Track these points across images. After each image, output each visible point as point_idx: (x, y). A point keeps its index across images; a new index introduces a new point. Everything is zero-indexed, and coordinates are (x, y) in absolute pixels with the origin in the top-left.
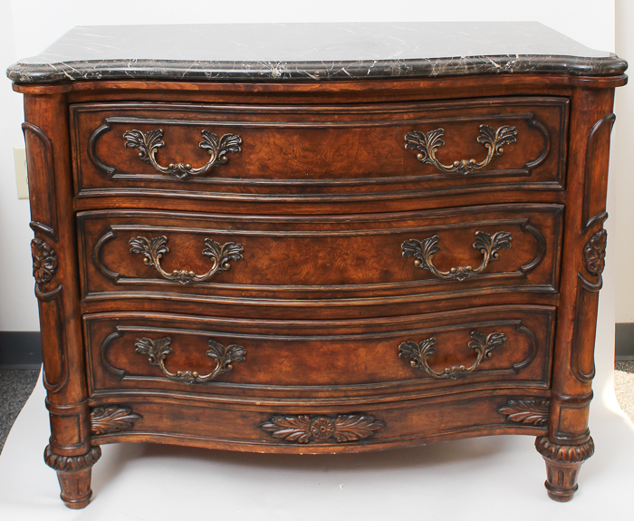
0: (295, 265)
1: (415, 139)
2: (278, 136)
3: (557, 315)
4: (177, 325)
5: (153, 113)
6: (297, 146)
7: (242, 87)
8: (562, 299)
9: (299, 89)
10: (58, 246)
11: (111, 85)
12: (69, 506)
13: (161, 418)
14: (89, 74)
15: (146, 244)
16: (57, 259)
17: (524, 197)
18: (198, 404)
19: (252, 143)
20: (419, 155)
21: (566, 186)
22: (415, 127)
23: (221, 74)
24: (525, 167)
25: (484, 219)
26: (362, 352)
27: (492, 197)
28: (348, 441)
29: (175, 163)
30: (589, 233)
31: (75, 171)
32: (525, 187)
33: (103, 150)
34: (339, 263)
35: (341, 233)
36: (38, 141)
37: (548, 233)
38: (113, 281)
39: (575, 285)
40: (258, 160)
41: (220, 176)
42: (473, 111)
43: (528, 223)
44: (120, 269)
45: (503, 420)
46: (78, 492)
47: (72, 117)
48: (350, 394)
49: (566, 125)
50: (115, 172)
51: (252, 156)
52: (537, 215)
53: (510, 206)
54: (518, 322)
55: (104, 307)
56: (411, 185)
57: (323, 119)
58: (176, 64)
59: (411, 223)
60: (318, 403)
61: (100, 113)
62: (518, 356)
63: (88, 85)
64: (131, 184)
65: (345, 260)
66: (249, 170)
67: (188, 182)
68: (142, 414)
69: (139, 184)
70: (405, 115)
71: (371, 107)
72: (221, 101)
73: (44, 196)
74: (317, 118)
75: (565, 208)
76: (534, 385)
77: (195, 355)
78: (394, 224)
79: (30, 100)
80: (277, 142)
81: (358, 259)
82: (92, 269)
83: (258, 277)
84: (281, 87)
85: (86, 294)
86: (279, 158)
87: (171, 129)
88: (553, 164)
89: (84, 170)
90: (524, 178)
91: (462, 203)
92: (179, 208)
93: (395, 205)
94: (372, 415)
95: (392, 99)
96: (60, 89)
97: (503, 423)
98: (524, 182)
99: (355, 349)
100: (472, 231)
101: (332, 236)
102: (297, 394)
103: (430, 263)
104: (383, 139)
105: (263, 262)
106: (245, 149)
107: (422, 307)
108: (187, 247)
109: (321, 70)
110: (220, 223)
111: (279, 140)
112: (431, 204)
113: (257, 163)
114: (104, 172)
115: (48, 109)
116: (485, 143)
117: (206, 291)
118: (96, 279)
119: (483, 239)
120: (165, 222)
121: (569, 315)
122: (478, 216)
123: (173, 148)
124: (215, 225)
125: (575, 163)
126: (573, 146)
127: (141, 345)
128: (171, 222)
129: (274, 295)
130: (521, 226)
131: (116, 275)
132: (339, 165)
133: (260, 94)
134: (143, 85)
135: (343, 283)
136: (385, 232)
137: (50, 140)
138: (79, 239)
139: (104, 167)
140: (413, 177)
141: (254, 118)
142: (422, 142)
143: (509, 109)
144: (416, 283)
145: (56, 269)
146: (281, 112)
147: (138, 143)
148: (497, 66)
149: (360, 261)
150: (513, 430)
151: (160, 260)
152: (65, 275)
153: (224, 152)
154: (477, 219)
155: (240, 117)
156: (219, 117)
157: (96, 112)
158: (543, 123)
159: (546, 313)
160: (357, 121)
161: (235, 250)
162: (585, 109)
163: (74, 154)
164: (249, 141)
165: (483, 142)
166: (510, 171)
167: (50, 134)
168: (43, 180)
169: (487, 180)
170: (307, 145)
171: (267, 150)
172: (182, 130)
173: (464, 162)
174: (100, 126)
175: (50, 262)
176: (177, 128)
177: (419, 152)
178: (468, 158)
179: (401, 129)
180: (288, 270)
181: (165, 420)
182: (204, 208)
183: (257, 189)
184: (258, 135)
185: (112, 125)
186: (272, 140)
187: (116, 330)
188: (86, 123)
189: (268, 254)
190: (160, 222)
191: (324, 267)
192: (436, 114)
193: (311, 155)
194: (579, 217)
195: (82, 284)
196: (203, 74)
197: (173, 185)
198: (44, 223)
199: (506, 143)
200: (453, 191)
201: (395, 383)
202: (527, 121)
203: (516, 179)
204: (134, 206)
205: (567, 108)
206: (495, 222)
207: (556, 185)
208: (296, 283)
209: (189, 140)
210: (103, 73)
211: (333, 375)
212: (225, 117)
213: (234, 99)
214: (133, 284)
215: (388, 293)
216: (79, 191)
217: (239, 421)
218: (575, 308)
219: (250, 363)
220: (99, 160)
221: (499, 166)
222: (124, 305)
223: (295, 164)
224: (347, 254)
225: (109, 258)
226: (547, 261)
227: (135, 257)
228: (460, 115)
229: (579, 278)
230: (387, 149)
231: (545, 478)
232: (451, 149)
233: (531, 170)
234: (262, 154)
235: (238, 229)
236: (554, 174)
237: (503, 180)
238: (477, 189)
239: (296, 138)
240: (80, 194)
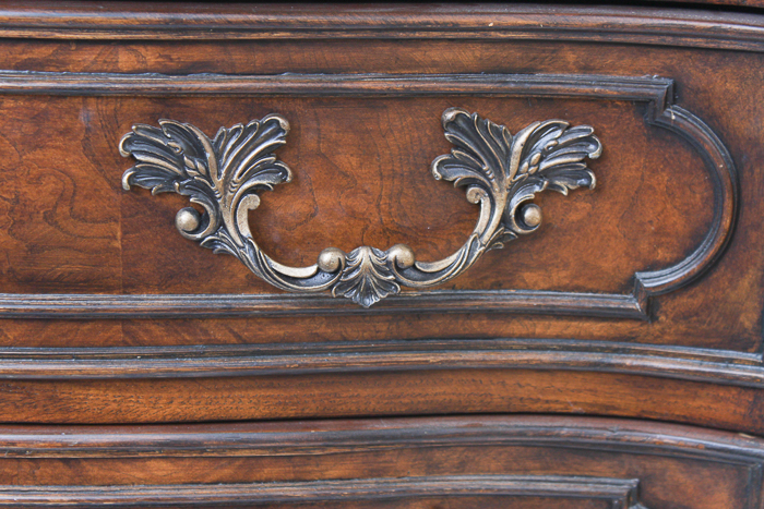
1: (165, 152)
17: (626, 399)
24: (630, 285)
25: (461, 468)
27: (497, 392)
32: (630, 361)
42: (418, 54)
43: (636, 496)
52: (675, 473)
53: (567, 428)
56: (157, 330)
59: (161, 468)
78: (94, 471)
88: (745, 283)
90: (624, 327)
91: (374, 406)
93: (95, 401)
98: (626, 342)
104: (33, 143)
112: (246, 402)
116: (466, 184)
122: (438, 455)
142: (194, 166)
143: (571, 56)
154: (433, 469)
158: (712, 119)
165: (458, 175)
166: (566, 300)
169: (476, 326)
173: (363, 256)
177: (186, 205)
178: (384, 239)
179: (108, 108)
192: (259, 58)
199: (552, 190)
200: (328, 360)
202: (641, 104)
203: (596, 328)
207: (752, 367)
221: (529, 277)
228: (363, 68)
230: (49, 185)
232: (325, 199)
233: (653, 302)
236: (748, 320)
237: (540, 327)
238: (432, 358)
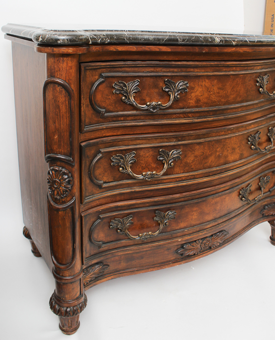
0: (206, 158)
2: (207, 81)
4: (137, 206)
6: (215, 87)
7: (197, 49)
9: (226, 51)
13: (120, 263)
14: (102, 39)
15: (122, 158)
16: (73, 179)
18: (145, 250)
19: (193, 86)
20: (261, 89)
22: (260, 74)
23: (188, 40)
25: (272, 121)
26: (227, 199)
28: (216, 247)
29: (151, 101)
31: (83, 114)
33: (99, 97)
35: (229, 136)
38: (100, 186)
40: (195, 96)
41: (173, 109)
44: (103, 176)
45: (262, 216)
47: (83, 73)
50: (106, 112)
51: (193, 94)
54: (274, 169)
55: (92, 205)
56: (255, 106)
57: (229, 70)
59: (252, 126)
61: (98, 70)
63: (98, 48)
64: (115, 119)
65: (228, 151)
66: (190, 103)
67: (159, 114)
68: (109, 264)
69: (120, 119)
70: (258, 67)
72: (177, 59)
74: (226, 69)
77: (147, 222)
80: (207, 85)
82: (87, 181)
83: (187, 168)
84: (217, 49)
85: (85, 199)
87: (144, 79)
89: (87, 113)
91: (267, 114)
92: (144, 132)
93: (248, 118)
95: (254, 58)
97: (261, 218)
103: (257, 146)
104: (250, 81)
105: (190, 159)
108: (147, 156)
110: (169, 139)
111: (206, 83)
113: (195, 99)
114: (99, 112)
118: (90, 188)
119: (272, 131)
120: (134, 142)
124: (166, 140)
127: (113, 223)
128: (138, 142)
131: (102, 182)
132: (232, 97)
133: (206, 54)
134: (134, 48)
135: (226, 164)
137: (73, 91)
139: (99, 109)
140: (256, 102)
141: (197, 70)
145: (72, 186)
146: (212, 66)
147: (123, 90)
149: (233, 150)
151: (131, 167)
153: (178, 93)
154: (270, 121)
155: (188, 70)
156: (175, 70)
157: (95, 69)
160: (243, 70)
161: (177, 154)
164: (192, 84)
167: (73, 86)
170: (220, 86)
171: (201, 90)
172: (152, 80)
174: (98, 79)
175: (68, 182)
176: (149, 78)
177: (261, 87)
179: (256, 75)
180: (202, 161)
181: (122, 264)
182: (160, 130)
183: (193, 114)
184: (197, 80)
185: (106, 78)
186: (204, 83)
187: (99, 218)
188: (89, 77)
189: (194, 154)
190: (131, 143)
191: (219, 156)
193: (221, 91)
195: (84, 193)
197: (142, 117)
204: (115, 134)
208: (205, 168)
209: (156, 86)
210: (111, 38)
212: (179, 70)
213: (185, 57)
214: (112, 186)
217: (166, 252)
219: (177, 219)
220: (96, 104)
222: (104, 201)
223: (214, 98)
224: (229, 147)
225: (98, 172)
227: (115, 168)
228: (273, 67)
230: (250, 86)
234: (198, 93)
235: (179, 141)
238: (272, 106)
239: (216, 81)
240: (85, 129)
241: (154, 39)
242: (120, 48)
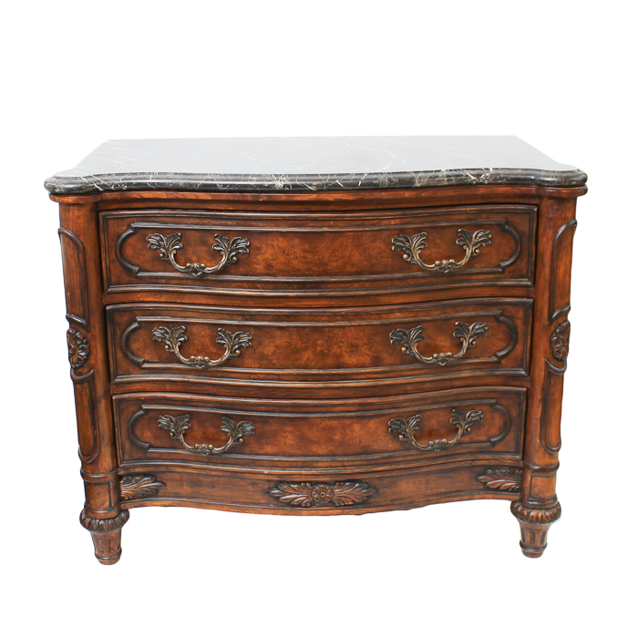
0: (297, 351)
1: (401, 242)
2: (281, 239)
3: (528, 395)
4: (195, 404)
5: (172, 219)
6: (298, 248)
7: (249, 196)
8: (532, 381)
9: (299, 199)
10: (89, 335)
11: (135, 195)
12: (102, 563)
13: (182, 485)
14: (116, 185)
15: (167, 333)
16: (89, 347)
17: (498, 292)
18: (214, 473)
19: (259, 245)
20: (405, 256)
21: (534, 283)
22: (401, 231)
23: (231, 185)
24: (499, 266)
25: (463, 312)
26: (356, 427)
27: (470, 293)
28: (345, 505)
29: (192, 262)
30: (555, 323)
31: (104, 270)
32: (499, 283)
33: (129, 252)
34: (335, 349)
35: (337, 324)
36: (72, 244)
37: (519, 323)
38: (139, 365)
39: (543, 369)
40: (264, 260)
41: (231, 274)
42: (452, 217)
43: (502, 314)
44: (145, 355)
45: (482, 487)
46: (109, 550)
47: (101, 223)
48: (346, 464)
49: (534, 229)
50: (139, 271)
51: (259, 257)
52: (510, 308)
53: (485, 300)
54: (493, 401)
55: (131, 388)
56: (398, 282)
58: (191, 177)
59: (398, 314)
60: (318, 472)
62: (494, 431)
63: (115, 195)
64: (154, 281)
65: (340, 347)
66: (256, 269)
67: (203, 279)
68: (165, 482)
69: (160, 281)
70: (392, 221)
71: (362, 214)
72: (232, 208)
73: (78, 292)
74: (315, 224)
75: (534, 302)
76: (508, 456)
77: (211, 430)
78: (384, 316)
79: (65, 208)
80: (281, 245)
81: (352, 346)
82: (120, 355)
83: (265, 362)
84: (283, 197)
85: (115, 377)
86: (282, 259)
87: (188, 233)
88: (523, 263)
89: (112, 269)
90: (497, 275)
91: (444, 298)
92: (196, 302)
93: (384, 300)
94: (366, 483)
95: (381, 207)
96: (91, 199)
97: (481, 490)
98: (498, 279)
99: (350, 425)
100: (453, 322)
101: (329, 327)
102: (300, 464)
103: (415, 350)
104: (373, 242)
105: (269, 349)
106: (252, 251)
107: (409, 388)
108: (202, 336)
109: (318, 183)
110: (231, 315)
111: (282, 242)
112: (416, 298)
113: (263, 263)
114: (131, 270)
115: (81, 216)
116: (463, 245)
117: (219, 374)
118: (124, 364)
119: (462, 329)
120: (183, 314)
121: (538, 396)
122: (458, 308)
123: (190, 250)
124: (227, 317)
125: (543, 263)
126: (541, 247)
127: (163, 421)
128: (189, 314)
129: (279, 378)
130: (496, 318)
131: (141, 360)
132: (335, 264)
133: (264, 203)
134: (163, 195)
135: (339, 367)
136: (376, 323)
137: (82, 243)
138: (109, 329)
139: (130, 266)
140: (399, 275)
141: (261, 224)
142: (407, 245)
143: (484, 216)
144: (403, 367)
145: (88, 355)
146: (284, 219)
147: (160, 245)
148: (473, 178)
149: (354, 348)
150: (491, 496)
151: (180, 347)
152: (96, 360)
153: (234, 253)
154: (457, 312)
155: (248, 223)
156: (229, 223)
157: (122, 218)
158: (515, 228)
159: (518, 393)
160: (351, 226)
161: (245, 338)
162: (551, 216)
163: (103, 256)
164: (256, 243)
165: (461, 244)
166: (485, 270)
167: (82, 238)
168: (77, 277)
169: (466, 277)
170: (306, 247)
171: (272, 251)
172: (198, 234)
173: (444, 262)
174: (126, 231)
175: (83, 349)
176: (193, 232)
177: (405, 253)
178: (448, 258)
179: (389, 233)
180: (290, 356)
181: (185, 487)
182: (218, 302)
183: (263, 285)
184: (264, 238)
185: (136, 229)
186: (276, 243)
187: (141, 409)
188: (114, 227)
189: (273, 342)
190: (179, 314)
191: (322, 353)
192: (420, 220)
193: (310, 256)
194: (546, 310)
195: (112, 369)
196: (215, 185)
197: (190, 282)
198: (77, 316)
199: (482, 245)
200: (435, 287)
201: (385, 455)
202: (500, 226)
203: (491, 276)
204: (157, 300)
205: (535, 215)
206: (473, 314)
207: (526, 282)
208: (298, 368)
209: (204, 243)
210: (128, 184)
211: (331, 448)
212: (235, 223)
213: (242, 207)
214: (157, 368)
215: (379, 376)
216: (108, 287)
217: (250, 488)
218: (543, 389)
219: (259, 437)
220: (125, 259)
221: (477, 265)
222: (148, 387)
223: (296, 263)
224: (342, 342)
225: (135, 346)
226: (519, 348)
227: (158, 344)
228: (441, 221)
229: (546, 363)
230: (376, 250)
231: (519, 538)
232: (433, 250)
233: (504, 268)
234: (268, 255)
235: (247, 320)
236: (524, 272)
237: (479, 277)
238: (457, 285)
239: (296, 241)
240: (109, 290)
241: (185, 184)
242: (146, 195)
